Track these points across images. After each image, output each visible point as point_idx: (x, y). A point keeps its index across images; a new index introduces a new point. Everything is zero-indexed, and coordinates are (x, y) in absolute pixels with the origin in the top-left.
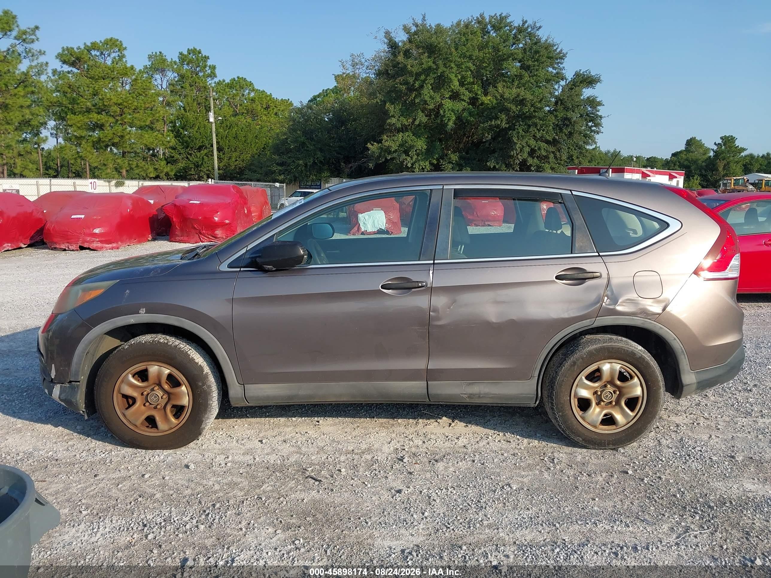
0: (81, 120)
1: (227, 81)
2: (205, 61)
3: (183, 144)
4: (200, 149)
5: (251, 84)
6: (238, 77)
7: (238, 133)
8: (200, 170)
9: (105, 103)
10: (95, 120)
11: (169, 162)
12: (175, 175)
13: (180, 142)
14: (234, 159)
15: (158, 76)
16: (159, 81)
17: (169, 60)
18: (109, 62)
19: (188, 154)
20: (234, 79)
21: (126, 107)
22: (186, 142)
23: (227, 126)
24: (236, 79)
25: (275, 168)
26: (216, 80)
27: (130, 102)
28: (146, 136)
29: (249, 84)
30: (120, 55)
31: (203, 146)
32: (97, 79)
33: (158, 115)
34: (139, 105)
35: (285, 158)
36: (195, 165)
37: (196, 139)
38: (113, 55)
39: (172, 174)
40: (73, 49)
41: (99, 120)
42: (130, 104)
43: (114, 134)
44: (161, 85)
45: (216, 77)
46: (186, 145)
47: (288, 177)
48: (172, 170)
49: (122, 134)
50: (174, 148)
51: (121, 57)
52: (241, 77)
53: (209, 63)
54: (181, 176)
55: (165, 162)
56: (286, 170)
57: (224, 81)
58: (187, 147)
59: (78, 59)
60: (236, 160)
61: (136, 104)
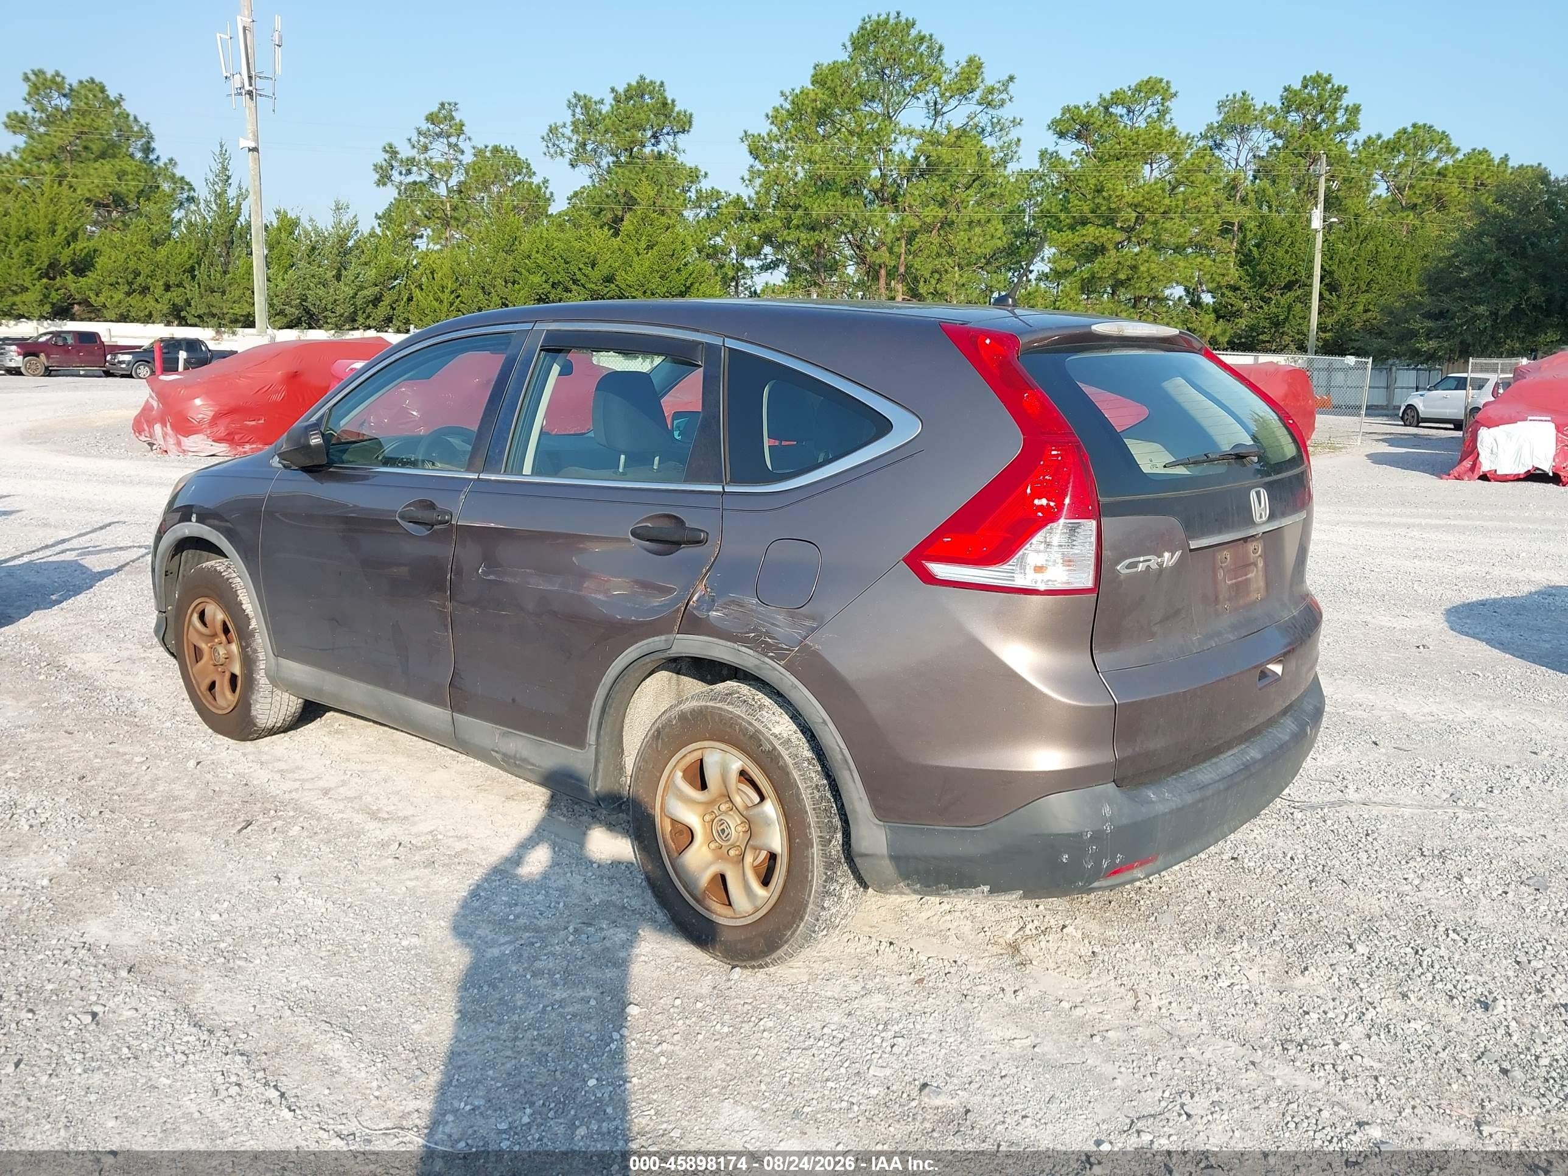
0: (1068, 241)
1: (1388, 135)
2: (1339, 99)
3: (1253, 278)
4: (1289, 286)
5: (1444, 136)
6: (1414, 126)
7: (1380, 249)
8: (1283, 333)
9: (1113, 206)
10: (1091, 239)
11: (1223, 317)
12: (1228, 343)
13: (1249, 275)
14: (1360, 308)
15: (1231, 143)
16: (1234, 153)
17: (1259, 107)
18: (1141, 123)
19: (1262, 299)
20: (1405, 131)
21: (1149, 210)
22: (1261, 274)
23: (1358, 236)
24: (1410, 129)
25: (1419, 324)
26: (1360, 136)
27: (1156, 199)
28: (1182, 264)
29: (1438, 138)
30: (1161, 108)
31: (1297, 281)
32: (1106, 161)
33: (1208, 222)
34: (1174, 203)
35: (1446, 302)
36: (1272, 323)
37: (1282, 267)
38: (1150, 110)
39: (1223, 340)
40: (1078, 108)
41: (1096, 238)
42: (1156, 203)
43: (1119, 263)
44: (1237, 159)
45: (1357, 129)
46: (1260, 280)
47: (1446, 344)
48: (1224, 332)
49: (1134, 263)
50: (1235, 289)
51: (1162, 114)
52: (1421, 123)
53: (1347, 100)
54: (1241, 344)
55: (1213, 316)
56: (1446, 328)
57: (1379, 137)
58: (1262, 285)
59: (1085, 125)
60: (1366, 311)
61: (1167, 201)
